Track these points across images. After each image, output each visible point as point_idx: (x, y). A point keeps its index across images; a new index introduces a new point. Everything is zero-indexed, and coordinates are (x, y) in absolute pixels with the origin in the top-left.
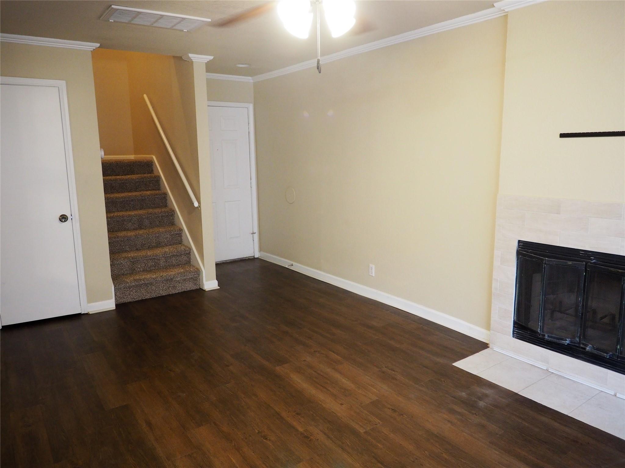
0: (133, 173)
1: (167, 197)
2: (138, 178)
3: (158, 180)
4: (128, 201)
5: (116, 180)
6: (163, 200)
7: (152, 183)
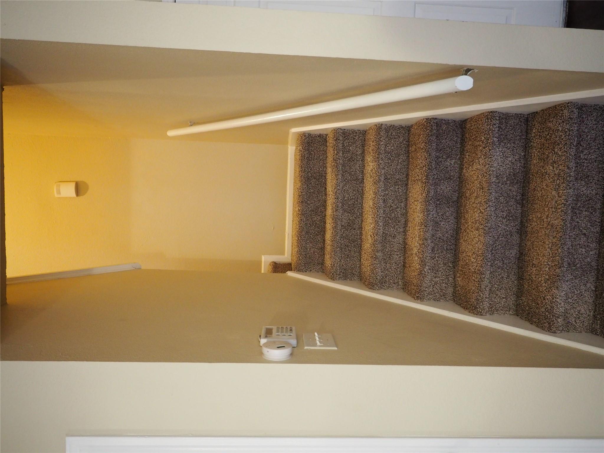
0: (322, 177)
1: (386, 125)
2: (337, 175)
3: (344, 133)
4: (384, 211)
5: (335, 219)
6: (392, 133)
7: (350, 146)
